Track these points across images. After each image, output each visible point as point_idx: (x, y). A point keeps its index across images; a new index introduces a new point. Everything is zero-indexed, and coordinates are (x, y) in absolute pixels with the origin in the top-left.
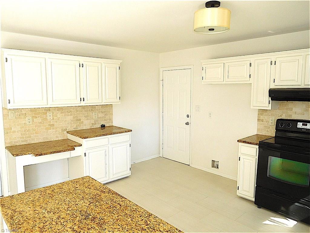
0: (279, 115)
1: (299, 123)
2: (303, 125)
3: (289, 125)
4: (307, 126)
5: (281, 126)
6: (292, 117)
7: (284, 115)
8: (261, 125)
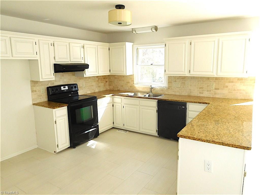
0: (47, 84)
1: (62, 87)
2: (64, 88)
3: (57, 90)
4: (65, 88)
5: (53, 91)
6: (54, 84)
7: (50, 83)
8: (35, 95)
